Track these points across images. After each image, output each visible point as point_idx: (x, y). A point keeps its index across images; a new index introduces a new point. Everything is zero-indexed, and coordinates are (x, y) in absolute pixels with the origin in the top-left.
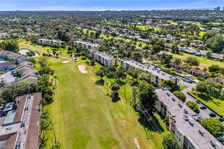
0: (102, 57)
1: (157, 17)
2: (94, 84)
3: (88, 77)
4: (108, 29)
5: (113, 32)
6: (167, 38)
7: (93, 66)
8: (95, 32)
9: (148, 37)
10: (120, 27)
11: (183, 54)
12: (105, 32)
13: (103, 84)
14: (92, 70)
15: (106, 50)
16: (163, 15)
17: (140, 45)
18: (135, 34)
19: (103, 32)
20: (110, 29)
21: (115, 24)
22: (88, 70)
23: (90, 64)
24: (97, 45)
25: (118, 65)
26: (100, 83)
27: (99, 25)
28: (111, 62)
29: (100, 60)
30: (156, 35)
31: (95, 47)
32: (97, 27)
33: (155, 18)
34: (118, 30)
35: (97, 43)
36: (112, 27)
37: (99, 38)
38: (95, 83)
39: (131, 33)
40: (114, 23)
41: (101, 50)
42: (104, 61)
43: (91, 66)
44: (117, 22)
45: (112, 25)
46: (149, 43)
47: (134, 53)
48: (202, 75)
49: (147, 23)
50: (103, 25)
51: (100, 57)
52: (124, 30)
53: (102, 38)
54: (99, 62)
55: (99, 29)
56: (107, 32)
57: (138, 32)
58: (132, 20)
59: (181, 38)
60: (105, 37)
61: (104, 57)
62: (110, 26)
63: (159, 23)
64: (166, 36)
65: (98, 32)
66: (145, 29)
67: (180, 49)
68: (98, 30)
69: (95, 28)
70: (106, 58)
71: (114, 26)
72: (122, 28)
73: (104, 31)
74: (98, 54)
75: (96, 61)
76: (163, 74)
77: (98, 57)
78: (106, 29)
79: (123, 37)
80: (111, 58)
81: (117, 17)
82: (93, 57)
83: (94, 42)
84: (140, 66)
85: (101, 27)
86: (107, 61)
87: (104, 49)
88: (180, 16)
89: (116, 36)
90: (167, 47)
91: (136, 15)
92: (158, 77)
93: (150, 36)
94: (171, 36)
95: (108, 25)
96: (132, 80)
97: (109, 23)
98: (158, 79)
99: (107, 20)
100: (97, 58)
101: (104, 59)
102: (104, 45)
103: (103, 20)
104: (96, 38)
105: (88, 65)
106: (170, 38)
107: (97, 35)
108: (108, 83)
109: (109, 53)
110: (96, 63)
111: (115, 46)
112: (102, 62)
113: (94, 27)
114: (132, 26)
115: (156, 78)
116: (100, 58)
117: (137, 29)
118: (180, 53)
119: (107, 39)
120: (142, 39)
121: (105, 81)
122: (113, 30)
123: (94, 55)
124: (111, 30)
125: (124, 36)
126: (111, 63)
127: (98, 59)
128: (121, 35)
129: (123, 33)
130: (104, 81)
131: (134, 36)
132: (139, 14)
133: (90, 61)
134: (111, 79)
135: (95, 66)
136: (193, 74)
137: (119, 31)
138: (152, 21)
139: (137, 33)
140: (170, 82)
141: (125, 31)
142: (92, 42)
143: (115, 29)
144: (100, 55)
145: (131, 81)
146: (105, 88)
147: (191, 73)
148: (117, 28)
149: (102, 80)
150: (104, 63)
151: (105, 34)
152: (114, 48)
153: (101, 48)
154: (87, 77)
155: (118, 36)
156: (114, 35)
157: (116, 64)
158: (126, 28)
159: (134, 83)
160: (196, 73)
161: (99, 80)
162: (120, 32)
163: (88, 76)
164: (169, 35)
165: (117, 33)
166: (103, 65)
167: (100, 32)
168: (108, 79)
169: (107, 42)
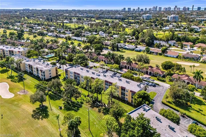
0: (35, 66)
1: (80, 16)
2: (31, 118)
3: (17, 105)
4: (32, 28)
5: (40, 31)
6: (99, 35)
7: (22, 82)
8: (15, 32)
9: (81, 35)
10: (45, 25)
11: (124, 50)
12: (29, 32)
13: (47, 116)
14: (22, 89)
15: (36, 55)
16: (85, 14)
17: (79, 45)
18: (66, 32)
19: (26, 31)
20: (34, 28)
21: (39, 22)
22: (15, 91)
23: (16, 78)
24: (21, 49)
25: (60, 75)
26: (40, 115)
27: (19, 23)
28: (49, 72)
29: (32, 71)
30: (88, 32)
31: (19, 52)
32: (17, 26)
33: (78, 16)
34: (44, 28)
35: (22, 45)
36: (36, 26)
37: (23, 39)
38: (33, 116)
39: (61, 31)
40: (37, 21)
41: (29, 55)
42: (40, 72)
43: (19, 82)
44: (41, 20)
45: (36, 23)
46: (86, 42)
47: (78, 56)
48: (159, 74)
49: (73, 21)
50: (25, 24)
51: (30, 66)
52: (52, 28)
53: (28, 39)
54: (31, 74)
55: (21, 28)
56: (32, 31)
57: (69, 30)
58: (56, 18)
59: (113, 35)
60: (31, 37)
61: (38, 66)
62: (34, 25)
63: (85, 21)
64: (98, 33)
65: (19, 31)
66: (74, 27)
67: (119, 46)
68: (19, 29)
69: (15, 27)
70: (41, 67)
71: (39, 25)
72: (49, 26)
73: (28, 30)
74: (28, 63)
75: (26, 72)
76: (128, 82)
77: (28, 67)
78: (30, 28)
79: (53, 36)
80: (49, 66)
81: (39, 15)
82: (20, 67)
83: (16, 44)
84: (93, 73)
85: (22, 25)
86: (44, 72)
87: (34, 54)
88: (100, 15)
89: (44, 35)
90: (106, 45)
91: (59, 14)
92: (125, 88)
93: (83, 34)
94: (103, 33)
95: (31, 23)
96: (88, 96)
97: (31, 21)
98: (124, 90)
99: (28, 18)
100: (26, 69)
101: (39, 69)
102: (32, 48)
103: (23, 19)
104: (19, 39)
105: (13, 81)
106: (103, 35)
107: (20, 36)
108: (59, 115)
109: (42, 57)
110: (26, 76)
111: (47, 48)
112: (35, 73)
113: (13, 26)
114: (59, 24)
115: (122, 89)
116: (32, 68)
117: (66, 27)
118: (120, 49)
119: (34, 39)
120: (76, 37)
121: (49, 107)
122: (39, 29)
123: (22, 65)
124: (36, 28)
125: (55, 35)
126: (50, 74)
127: (28, 70)
128: (50, 34)
129: (52, 31)
130: (46, 108)
131: (66, 34)
132: (61, 12)
133: (14, 74)
134: (57, 101)
135: (25, 81)
136: (150, 74)
137: (46, 29)
138: (78, 19)
139: (67, 31)
140: (146, 95)
141: (53, 30)
142: (13, 44)
143: (40, 28)
144: (31, 63)
145: (87, 98)
146: (52, 122)
147: (147, 73)
148: (42, 27)
149: (43, 106)
150: (40, 75)
151: (30, 34)
152: (46, 50)
153: (29, 52)
154: (15, 105)
155: (47, 35)
156: (41, 34)
157: (57, 73)
158: (53, 26)
159: (93, 101)
160: (152, 73)
161: (38, 107)
162: (47, 31)
163: (16, 103)
164: (100, 32)
165: (45, 32)
166: (37, 78)
167: (23, 31)
168: (52, 101)
169: (36, 43)
